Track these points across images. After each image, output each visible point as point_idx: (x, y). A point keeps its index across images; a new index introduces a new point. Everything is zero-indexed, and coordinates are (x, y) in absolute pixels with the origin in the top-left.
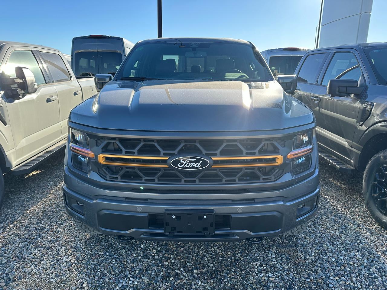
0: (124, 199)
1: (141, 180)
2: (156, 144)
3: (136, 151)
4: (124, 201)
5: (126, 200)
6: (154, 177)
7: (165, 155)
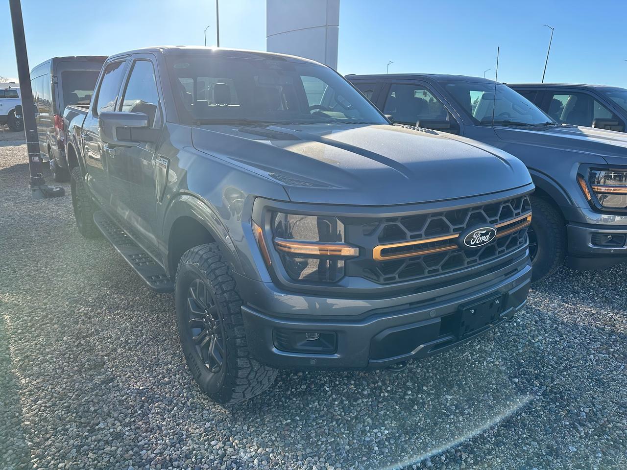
0: (408, 306)
1: (423, 273)
2: (444, 219)
3: (423, 232)
4: (409, 309)
5: (412, 307)
6: (437, 265)
7: (455, 230)
